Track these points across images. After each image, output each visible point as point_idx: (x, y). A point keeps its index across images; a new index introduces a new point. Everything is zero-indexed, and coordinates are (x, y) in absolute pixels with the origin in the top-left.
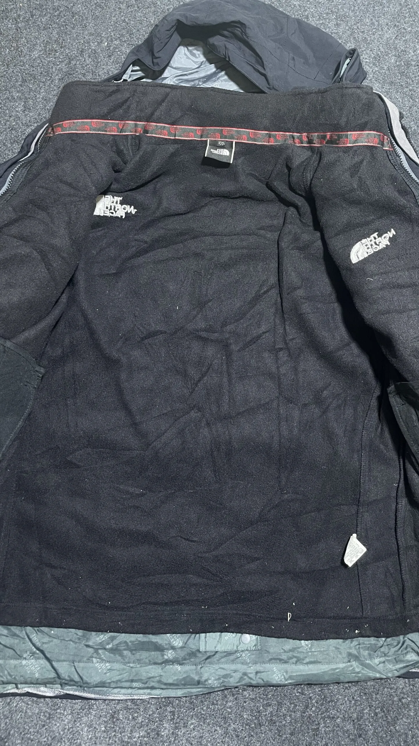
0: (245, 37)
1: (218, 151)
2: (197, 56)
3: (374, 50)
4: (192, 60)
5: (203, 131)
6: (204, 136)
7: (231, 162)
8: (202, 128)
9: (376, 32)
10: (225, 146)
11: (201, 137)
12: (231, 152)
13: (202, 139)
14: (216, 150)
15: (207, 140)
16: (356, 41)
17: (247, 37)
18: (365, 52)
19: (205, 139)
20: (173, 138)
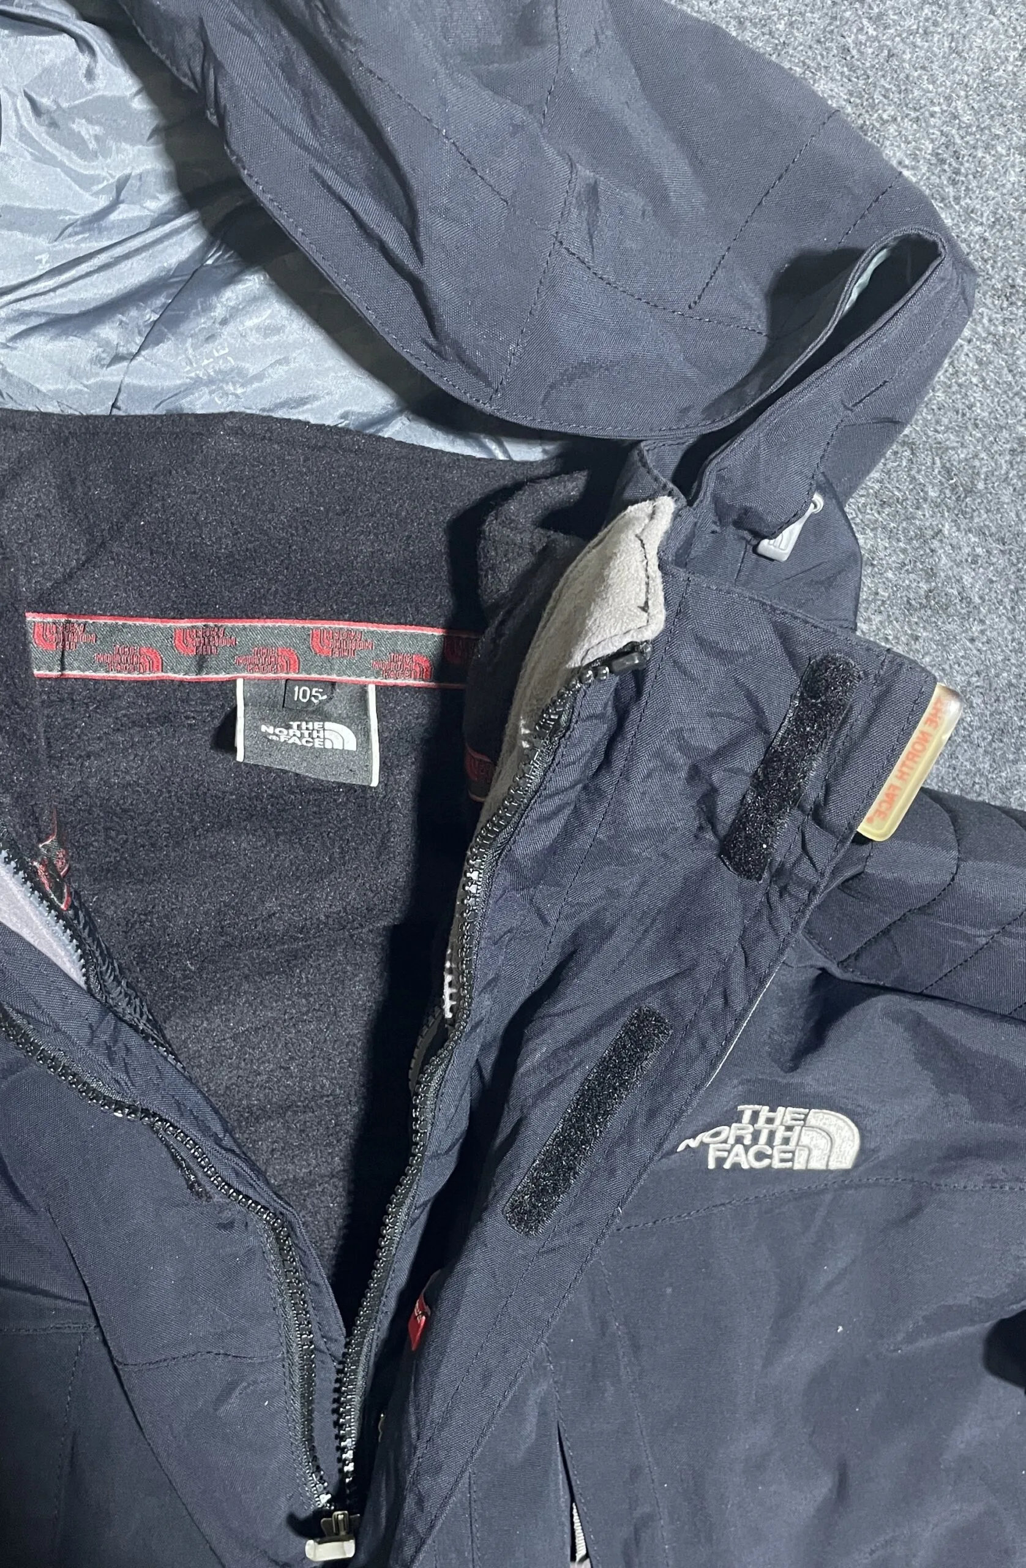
0: (323, 25)
1: (294, 730)
2: (93, 145)
3: (932, 115)
4: (68, 171)
5: (207, 637)
6: (212, 662)
7: (375, 783)
8: (200, 624)
9: (936, 24)
10: (327, 708)
11: (200, 669)
12: (363, 734)
13: (204, 676)
14: (288, 727)
15: (233, 682)
16: (853, 69)
17: (341, 36)
18: (892, 129)
19: (223, 676)
20: (55, 673)
